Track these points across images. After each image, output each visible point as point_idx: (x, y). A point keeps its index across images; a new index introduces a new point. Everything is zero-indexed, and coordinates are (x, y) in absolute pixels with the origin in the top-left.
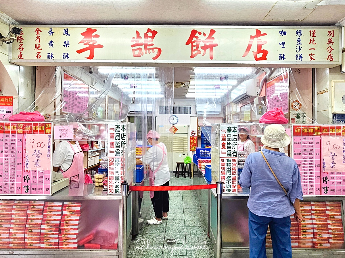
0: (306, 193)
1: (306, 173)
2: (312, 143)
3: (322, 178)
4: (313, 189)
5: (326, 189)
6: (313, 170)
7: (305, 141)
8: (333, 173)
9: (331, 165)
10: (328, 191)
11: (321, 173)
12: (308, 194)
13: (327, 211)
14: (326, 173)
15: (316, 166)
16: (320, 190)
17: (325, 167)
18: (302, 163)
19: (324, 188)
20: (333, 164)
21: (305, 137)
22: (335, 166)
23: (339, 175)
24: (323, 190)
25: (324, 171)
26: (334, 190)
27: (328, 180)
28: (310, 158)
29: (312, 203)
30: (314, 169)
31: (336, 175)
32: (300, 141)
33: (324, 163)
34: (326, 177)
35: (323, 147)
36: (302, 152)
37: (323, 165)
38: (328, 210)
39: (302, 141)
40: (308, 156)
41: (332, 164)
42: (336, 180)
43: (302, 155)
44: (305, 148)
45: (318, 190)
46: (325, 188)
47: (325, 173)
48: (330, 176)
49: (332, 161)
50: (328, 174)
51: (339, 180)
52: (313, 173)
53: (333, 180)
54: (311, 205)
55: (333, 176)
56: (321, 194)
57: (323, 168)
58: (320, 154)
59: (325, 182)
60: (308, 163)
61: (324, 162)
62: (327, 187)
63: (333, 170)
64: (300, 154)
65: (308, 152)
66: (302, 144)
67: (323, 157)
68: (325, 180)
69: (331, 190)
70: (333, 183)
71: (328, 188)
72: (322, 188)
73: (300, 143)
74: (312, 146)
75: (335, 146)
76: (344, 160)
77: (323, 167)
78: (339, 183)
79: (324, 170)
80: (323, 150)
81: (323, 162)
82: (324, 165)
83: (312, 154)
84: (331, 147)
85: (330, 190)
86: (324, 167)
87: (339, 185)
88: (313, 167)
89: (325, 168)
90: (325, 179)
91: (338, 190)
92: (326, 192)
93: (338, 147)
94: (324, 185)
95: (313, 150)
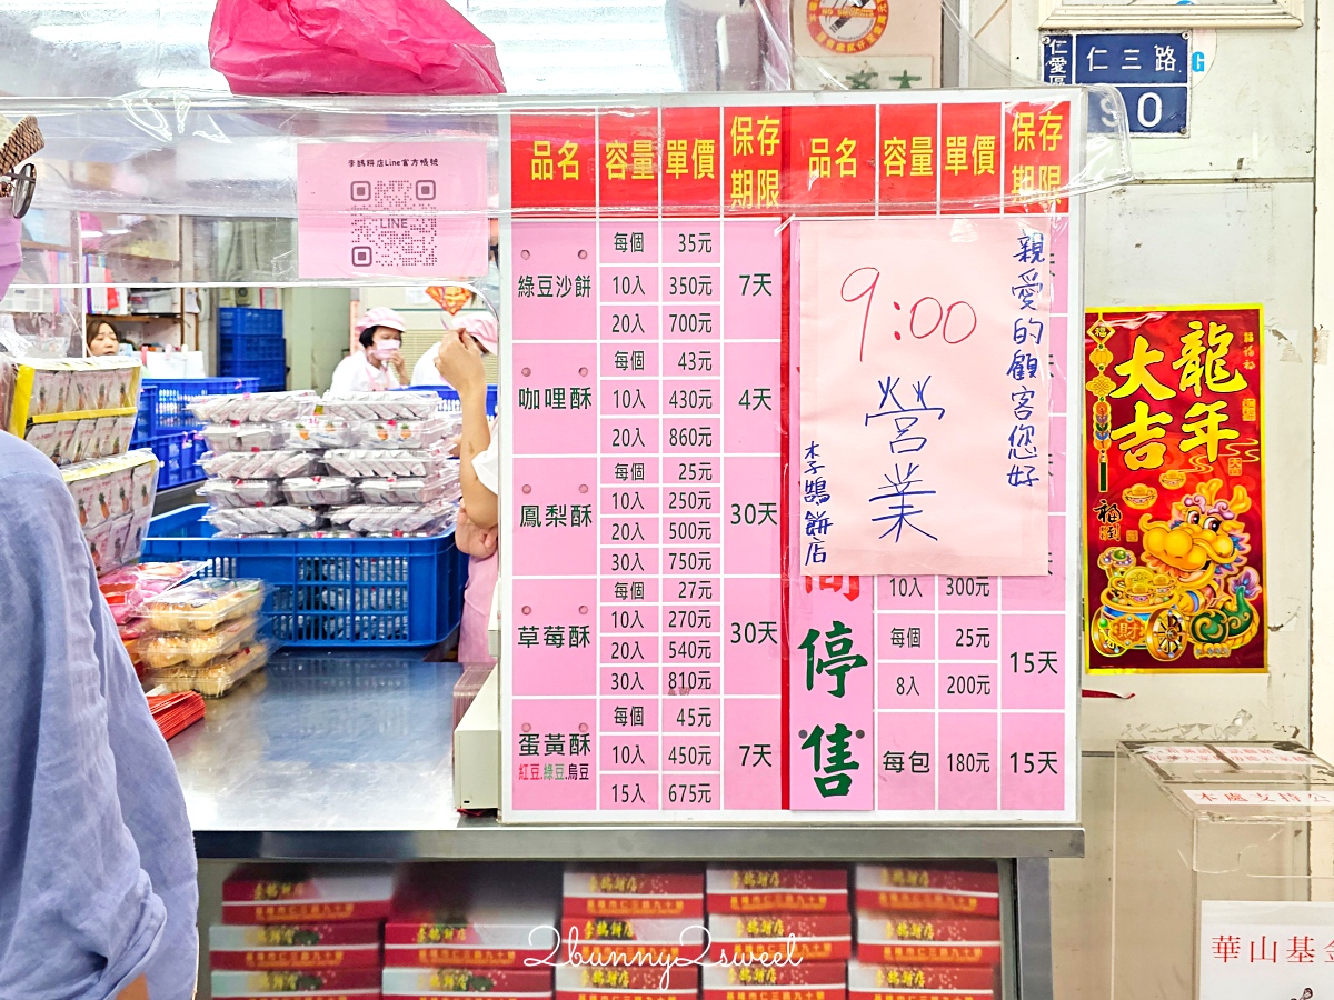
0: (632, 791)
1: (638, 590)
2: (703, 285)
3: (797, 637)
4: (702, 755)
5: (840, 751)
6: (705, 560)
7: (629, 264)
8: (907, 585)
9: (883, 508)
10: (855, 766)
11: (786, 591)
12: (661, 796)
13: (854, 968)
14: (837, 588)
15: (740, 514)
16: (776, 759)
17: (825, 525)
18: (603, 486)
19: (814, 740)
20: (908, 500)
21: (629, 226)
22: (928, 514)
23: (969, 611)
24: (801, 758)
25: (817, 570)
26: (921, 762)
27: (861, 661)
28: (677, 437)
29: (718, 884)
30: (719, 546)
31: (937, 612)
32: (574, 270)
33: (818, 490)
34: (839, 628)
35: (806, 326)
36: (602, 380)
37: (806, 507)
38: (873, 955)
39: (604, 264)
40: (662, 417)
41: (897, 501)
42: (937, 661)
43: (602, 414)
44: (627, 342)
45: (752, 759)
46: (825, 744)
47: (823, 585)
48: (874, 619)
49: (887, 463)
50: (852, 595)
51: (970, 662)
52: (706, 589)
53: (907, 660)
54: (707, 908)
55: (906, 613)
56: (786, 805)
57: (806, 540)
58: (775, 392)
59: (826, 682)
60: (660, 485)
61: (811, 477)
62: (842, 732)
63: (906, 553)
64: (582, 398)
65: (661, 378)
66: (602, 302)
67: (805, 432)
68: (826, 658)
69: (893, 762)
70: (904, 687)
71: (860, 734)
72: (796, 742)
73: (583, 285)
74: (703, 322)
75: (927, 314)
76: (1020, 452)
77: (805, 523)
78: (966, 685)
79: (817, 554)
80: (803, 356)
81: (802, 476)
82: (815, 509)
83: (703, 399)
84: (885, 319)
85: (879, 759)
86: (819, 524)
87: (969, 708)
88: (705, 530)
89: (828, 541)
90: (821, 653)
91: (961, 763)
92: (836, 783)
93: (959, 323)
94: (815, 708)
95: (705, 360)
